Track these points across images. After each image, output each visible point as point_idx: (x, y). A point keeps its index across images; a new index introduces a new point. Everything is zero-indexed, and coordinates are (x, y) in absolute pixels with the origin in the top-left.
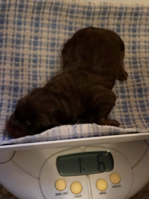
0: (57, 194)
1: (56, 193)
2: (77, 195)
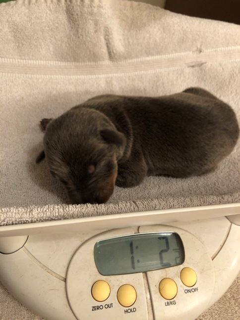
0: (95, 308)
1: (94, 306)
2: (127, 308)
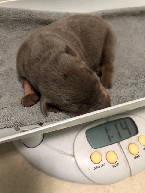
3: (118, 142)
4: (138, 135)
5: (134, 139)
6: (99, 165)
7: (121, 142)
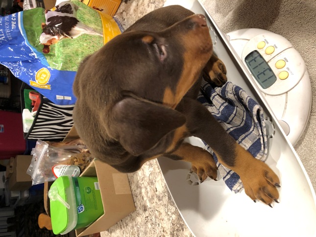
3: (267, 63)
4: (258, 50)
5: (262, 53)
6: (288, 71)
7: (267, 61)
